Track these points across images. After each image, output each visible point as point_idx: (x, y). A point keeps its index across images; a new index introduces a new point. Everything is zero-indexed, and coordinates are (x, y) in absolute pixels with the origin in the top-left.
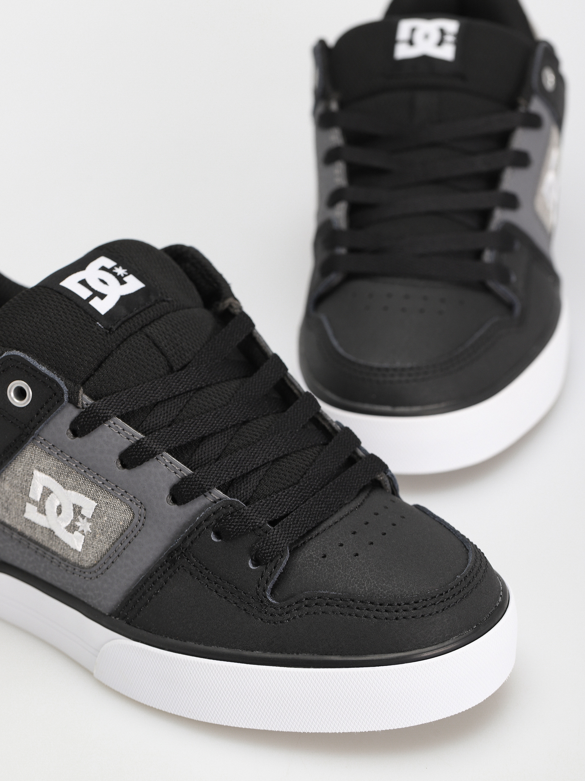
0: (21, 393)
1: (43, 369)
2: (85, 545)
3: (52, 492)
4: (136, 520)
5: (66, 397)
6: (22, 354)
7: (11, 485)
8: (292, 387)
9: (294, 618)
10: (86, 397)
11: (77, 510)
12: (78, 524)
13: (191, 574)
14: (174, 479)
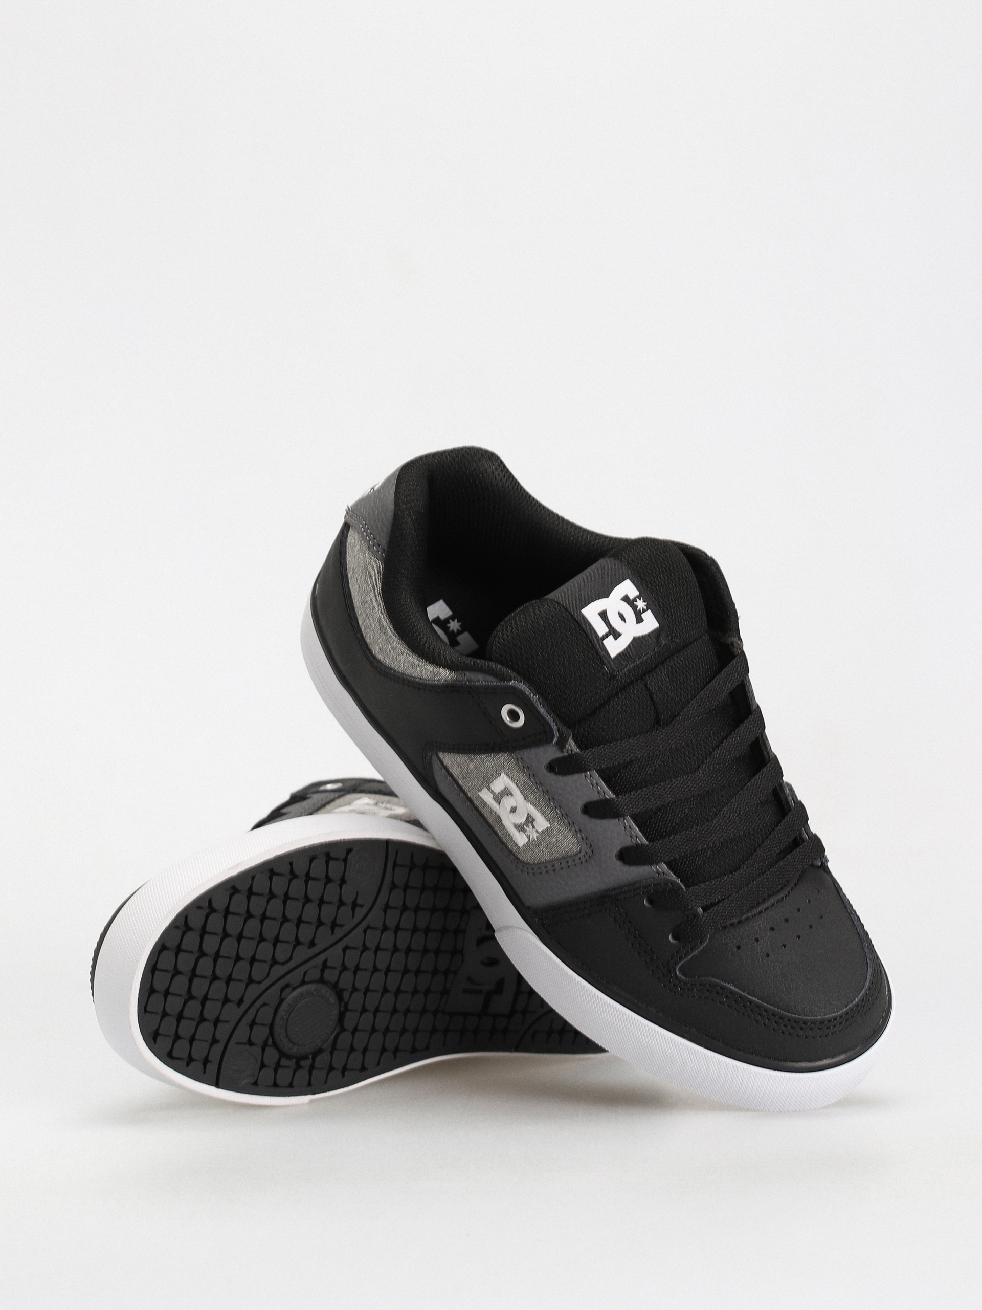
0: (514, 716)
1: (542, 710)
2: (527, 846)
3: (512, 795)
4: (581, 855)
5: (555, 740)
6: (527, 691)
7: (476, 767)
8: (763, 748)
9: (693, 996)
10: (573, 744)
11: (530, 820)
12: (527, 829)
13: (615, 919)
14: (628, 842)
